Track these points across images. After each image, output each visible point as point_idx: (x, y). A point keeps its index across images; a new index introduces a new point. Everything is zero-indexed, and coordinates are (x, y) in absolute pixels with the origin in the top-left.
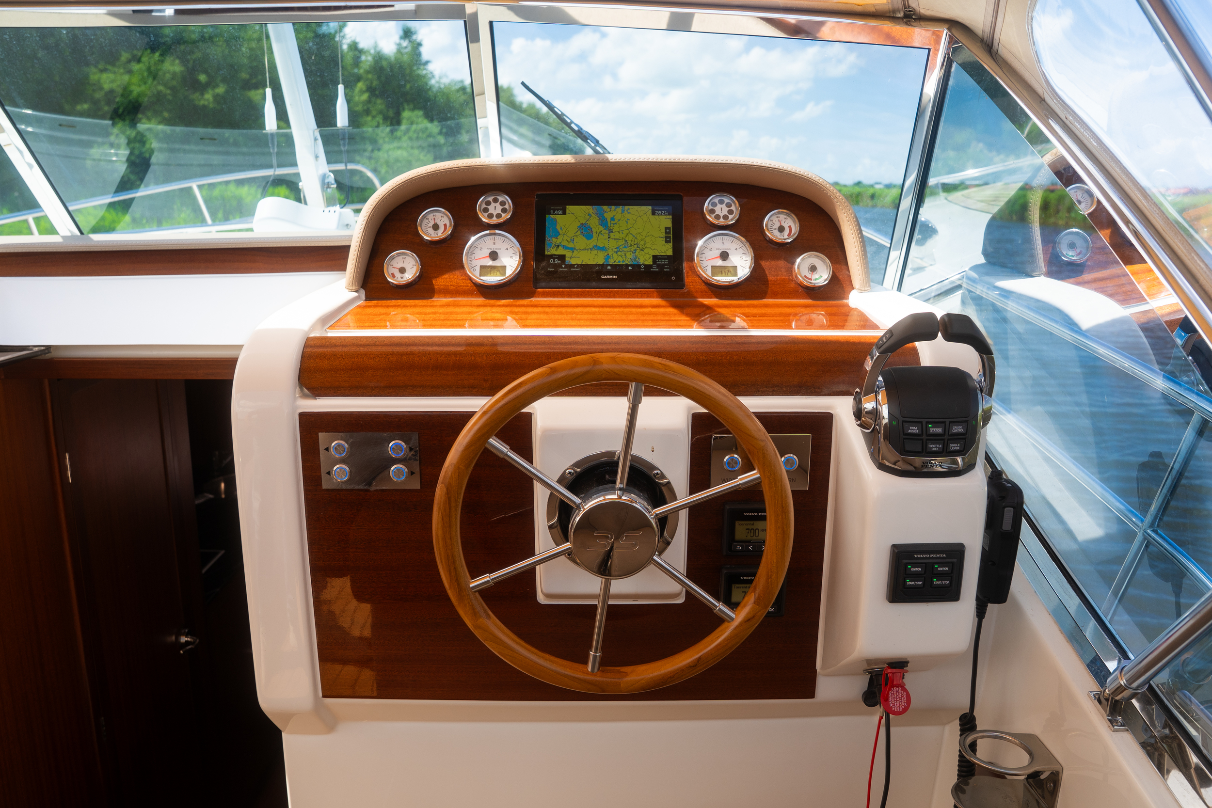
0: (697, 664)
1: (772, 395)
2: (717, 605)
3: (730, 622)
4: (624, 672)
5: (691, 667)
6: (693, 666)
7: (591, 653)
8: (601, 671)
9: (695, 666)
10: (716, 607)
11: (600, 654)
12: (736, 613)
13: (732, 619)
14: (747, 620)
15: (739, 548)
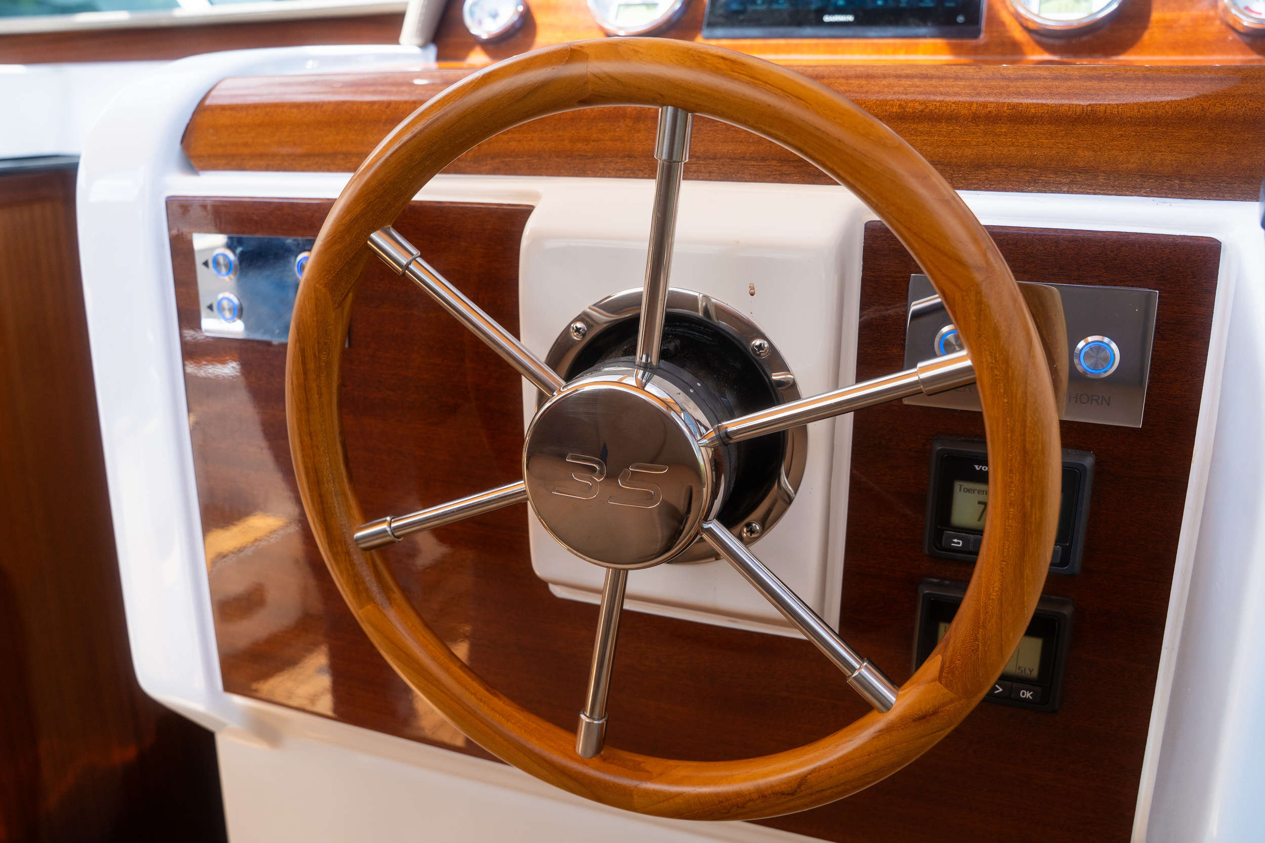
0: (796, 791)
1: (1068, 192)
2: (857, 666)
3: (883, 712)
4: (647, 772)
5: (783, 793)
6: (788, 794)
7: (582, 716)
8: (601, 756)
9: (793, 794)
10: (853, 669)
11: (600, 722)
12: (901, 693)
13: (887, 706)
14: (920, 718)
15: (957, 543)
